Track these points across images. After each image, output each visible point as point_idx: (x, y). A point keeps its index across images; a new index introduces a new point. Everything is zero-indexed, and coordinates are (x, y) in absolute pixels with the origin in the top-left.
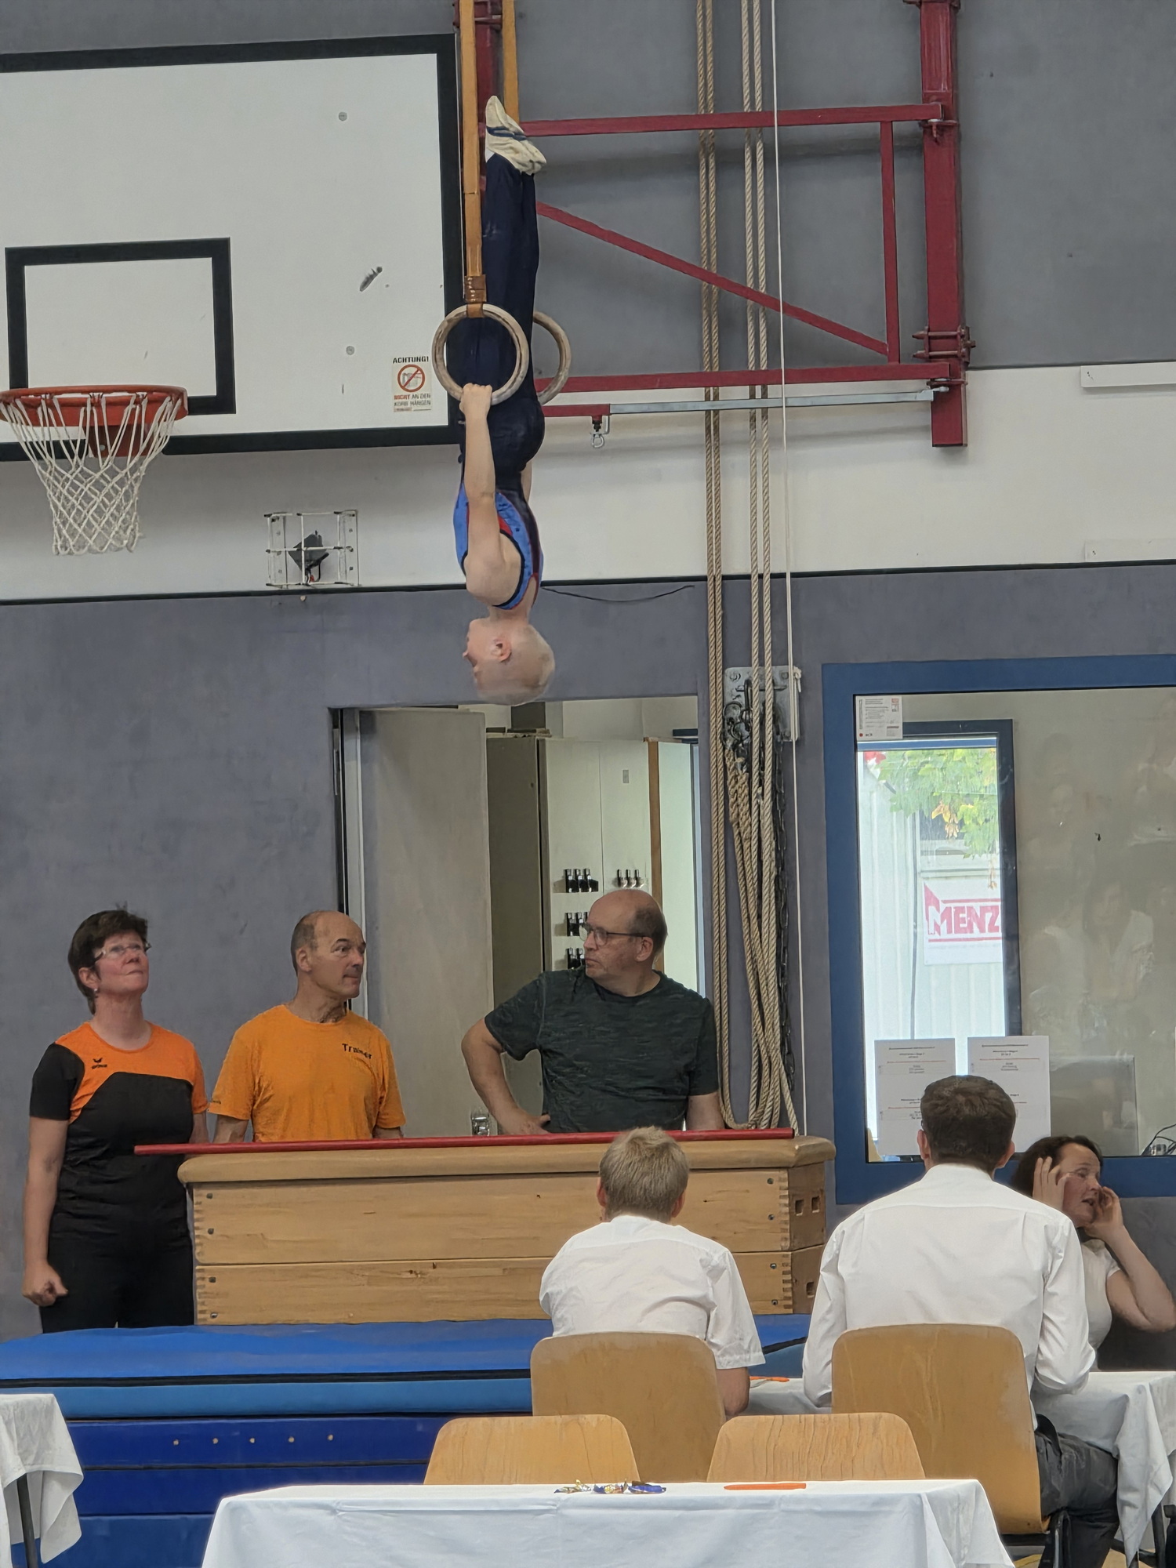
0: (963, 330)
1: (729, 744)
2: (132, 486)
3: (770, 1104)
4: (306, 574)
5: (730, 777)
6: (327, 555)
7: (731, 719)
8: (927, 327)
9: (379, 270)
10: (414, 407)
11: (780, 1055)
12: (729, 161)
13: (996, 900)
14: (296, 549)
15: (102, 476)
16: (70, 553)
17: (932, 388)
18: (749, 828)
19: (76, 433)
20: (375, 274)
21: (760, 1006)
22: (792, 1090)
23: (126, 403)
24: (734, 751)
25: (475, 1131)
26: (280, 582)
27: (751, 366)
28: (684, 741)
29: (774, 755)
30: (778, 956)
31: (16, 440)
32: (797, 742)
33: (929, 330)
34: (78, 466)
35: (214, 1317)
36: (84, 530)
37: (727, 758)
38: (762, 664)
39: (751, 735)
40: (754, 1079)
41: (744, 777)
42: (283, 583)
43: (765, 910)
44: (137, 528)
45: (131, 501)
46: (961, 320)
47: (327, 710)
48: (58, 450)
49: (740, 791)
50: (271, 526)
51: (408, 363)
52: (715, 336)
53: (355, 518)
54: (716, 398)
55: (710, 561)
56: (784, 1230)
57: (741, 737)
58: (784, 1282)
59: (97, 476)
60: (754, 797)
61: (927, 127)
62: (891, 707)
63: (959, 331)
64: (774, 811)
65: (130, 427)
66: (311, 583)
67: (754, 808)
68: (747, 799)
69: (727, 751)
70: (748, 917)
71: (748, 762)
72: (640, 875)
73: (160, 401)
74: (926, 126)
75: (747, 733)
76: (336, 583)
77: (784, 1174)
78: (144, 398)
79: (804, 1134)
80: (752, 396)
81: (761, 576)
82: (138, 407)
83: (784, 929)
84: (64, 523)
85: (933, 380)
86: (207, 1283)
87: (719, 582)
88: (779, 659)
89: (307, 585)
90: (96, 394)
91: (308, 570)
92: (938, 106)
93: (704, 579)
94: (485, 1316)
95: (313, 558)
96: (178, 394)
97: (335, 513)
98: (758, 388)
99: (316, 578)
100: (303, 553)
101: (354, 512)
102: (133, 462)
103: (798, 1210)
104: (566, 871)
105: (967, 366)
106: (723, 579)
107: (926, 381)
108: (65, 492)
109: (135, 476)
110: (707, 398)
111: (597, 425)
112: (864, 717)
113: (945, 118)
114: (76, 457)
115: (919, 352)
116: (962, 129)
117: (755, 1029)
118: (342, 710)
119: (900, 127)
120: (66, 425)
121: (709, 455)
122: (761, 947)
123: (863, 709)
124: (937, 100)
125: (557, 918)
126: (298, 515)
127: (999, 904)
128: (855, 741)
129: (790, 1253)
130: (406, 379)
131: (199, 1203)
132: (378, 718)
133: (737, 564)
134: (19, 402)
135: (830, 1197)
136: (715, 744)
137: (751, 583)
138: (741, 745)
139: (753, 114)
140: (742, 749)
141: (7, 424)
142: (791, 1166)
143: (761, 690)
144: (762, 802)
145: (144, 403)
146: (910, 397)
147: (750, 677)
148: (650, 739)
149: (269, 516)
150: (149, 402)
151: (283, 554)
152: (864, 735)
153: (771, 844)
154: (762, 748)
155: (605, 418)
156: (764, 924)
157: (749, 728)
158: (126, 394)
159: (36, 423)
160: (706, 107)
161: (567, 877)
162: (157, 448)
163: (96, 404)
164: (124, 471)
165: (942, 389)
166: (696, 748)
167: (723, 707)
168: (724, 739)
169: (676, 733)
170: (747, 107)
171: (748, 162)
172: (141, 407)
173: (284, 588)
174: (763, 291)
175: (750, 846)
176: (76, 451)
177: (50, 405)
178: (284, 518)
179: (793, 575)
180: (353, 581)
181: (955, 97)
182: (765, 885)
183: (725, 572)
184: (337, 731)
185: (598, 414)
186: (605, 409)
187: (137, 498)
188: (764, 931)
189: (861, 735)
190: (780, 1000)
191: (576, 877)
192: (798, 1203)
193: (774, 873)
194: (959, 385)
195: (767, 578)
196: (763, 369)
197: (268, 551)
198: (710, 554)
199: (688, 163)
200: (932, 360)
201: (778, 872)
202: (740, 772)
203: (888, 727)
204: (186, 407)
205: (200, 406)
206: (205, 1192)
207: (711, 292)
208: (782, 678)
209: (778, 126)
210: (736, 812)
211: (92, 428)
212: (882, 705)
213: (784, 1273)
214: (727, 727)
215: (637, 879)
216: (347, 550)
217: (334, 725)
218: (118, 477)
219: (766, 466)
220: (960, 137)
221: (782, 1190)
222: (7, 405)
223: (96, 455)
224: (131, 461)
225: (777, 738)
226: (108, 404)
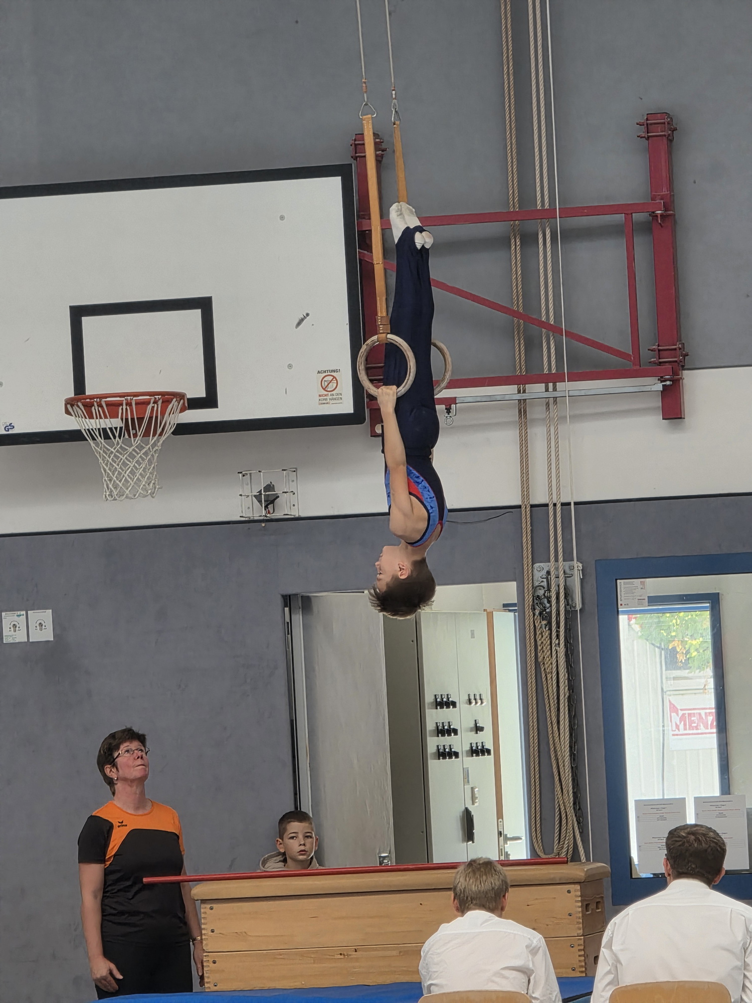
0: (680, 345)
1: (537, 612)
2: (153, 456)
3: (568, 843)
4: (265, 509)
5: (538, 633)
6: (278, 497)
7: (538, 596)
8: (657, 344)
9: (308, 315)
10: (332, 402)
11: (573, 811)
12: (529, 240)
13: (712, 709)
14: (258, 494)
15: (134, 450)
16: (115, 499)
17: (662, 382)
18: (551, 666)
19: (117, 423)
20: (305, 318)
21: (560, 779)
22: (581, 833)
23: (148, 403)
24: (540, 616)
25: (381, 863)
26: (249, 514)
27: (546, 371)
28: (510, 611)
29: (566, 619)
30: (571, 747)
31: (79, 428)
32: (580, 610)
33: (659, 346)
34: (118, 443)
35: (216, 986)
36: (123, 484)
37: (536, 622)
38: (557, 560)
39: (551, 606)
40: (557, 826)
41: (547, 634)
42: (251, 515)
43: (561, 718)
44: (157, 483)
45: (153, 465)
46: (679, 339)
47: (280, 597)
48: (105, 434)
49: (545, 642)
50: (242, 479)
51: (327, 374)
52: (523, 352)
53: (295, 473)
54: (524, 392)
55: (523, 496)
56: (578, 923)
57: (545, 607)
58: (580, 956)
59: (131, 450)
60: (553, 646)
61: (654, 216)
62: (640, 586)
63: (678, 346)
64: (567, 655)
66: (268, 515)
67: (554, 653)
68: (549, 647)
69: (536, 617)
70: (551, 723)
71: (550, 623)
72: (483, 697)
73: (169, 401)
75: (548, 605)
76: (284, 515)
77: (578, 887)
78: (159, 399)
79: (590, 861)
80: (547, 390)
81: (555, 505)
82: (156, 406)
83: (575, 730)
84: (110, 480)
85: (662, 377)
86: (211, 965)
87: (528, 508)
88: (568, 557)
89: (266, 516)
90: (129, 398)
91: (266, 507)
92: (661, 203)
93: (519, 507)
94: (388, 982)
95: (269, 499)
96: (180, 396)
97: (283, 470)
98: (551, 385)
99: (271, 512)
100: (263, 496)
101: (294, 470)
102: (153, 441)
103: (587, 910)
104: (435, 695)
105: (684, 368)
106: (531, 507)
107: (658, 378)
108: (110, 460)
109: (154, 449)
110: (519, 392)
111: (448, 410)
112: (623, 593)
113: (666, 210)
114: (117, 438)
115: (652, 360)
116: (677, 216)
117: (557, 794)
118: (290, 596)
119: (637, 217)
120: (110, 418)
121: (520, 431)
122: (560, 741)
123: (622, 588)
124: (662, 199)
125: (430, 726)
126: (260, 471)
127: (714, 711)
128: (618, 608)
129: (583, 937)
130: (326, 384)
131: (205, 913)
132: (313, 599)
133: (539, 497)
134: (80, 404)
135: (608, 901)
136: (528, 612)
137: (548, 509)
138: (544, 613)
139: (543, 210)
140: (545, 616)
141: (73, 418)
142: (583, 881)
143: (556, 577)
144: (558, 649)
145: (160, 403)
146: (649, 389)
147: (550, 569)
148: (488, 611)
149: (241, 473)
150: (163, 402)
151: (250, 497)
152: (623, 605)
153: (565, 675)
154: (558, 614)
155: (453, 406)
156: (561, 727)
157: (549, 602)
158: (148, 397)
159: (91, 417)
160: (514, 206)
161: (436, 699)
162: (169, 430)
163: (129, 404)
164: (148, 447)
165: (668, 383)
166: (517, 614)
167: (533, 588)
168: (534, 609)
169: (505, 605)
170: (540, 206)
172: (158, 405)
173: (252, 518)
174: (552, 323)
175: (552, 677)
176: (117, 435)
177: (100, 405)
178: (250, 474)
179: (576, 504)
180: (295, 513)
181: (672, 197)
182: (562, 701)
183: (531, 503)
184: (287, 609)
185: (449, 403)
186: (453, 400)
187: (156, 464)
188: (561, 731)
189: (621, 605)
190: (572, 775)
191: (442, 699)
192: (587, 905)
193: (567, 694)
194: (678, 380)
195: (559, 506)
196: (554, 372)
197: (241, 495)
198: (523, 491)
199: (503, 242)
200: (661, 364)
201: (570, 693)
202: (544, 630)
203: (639, 599)
204: (186, 405)
205: (195, 404)
206: (209, 906)
207: (519, 326)
208: (570, 569)
209: (559, 218)
210: (542, 656)
211: (127, 419)
212: (634, 586)
213: (579, 950)
214: (536, 601)
215: (481, 699)
216: (292, 494)
217: (286, 606)
218: (144, 450)
219: (557, 434)
220: (675, 222)
221: (577, 896)
222: (72, 406)
223: (130, 436)
224: (152, 440)
225: (568, 607)
226: (137, 404)
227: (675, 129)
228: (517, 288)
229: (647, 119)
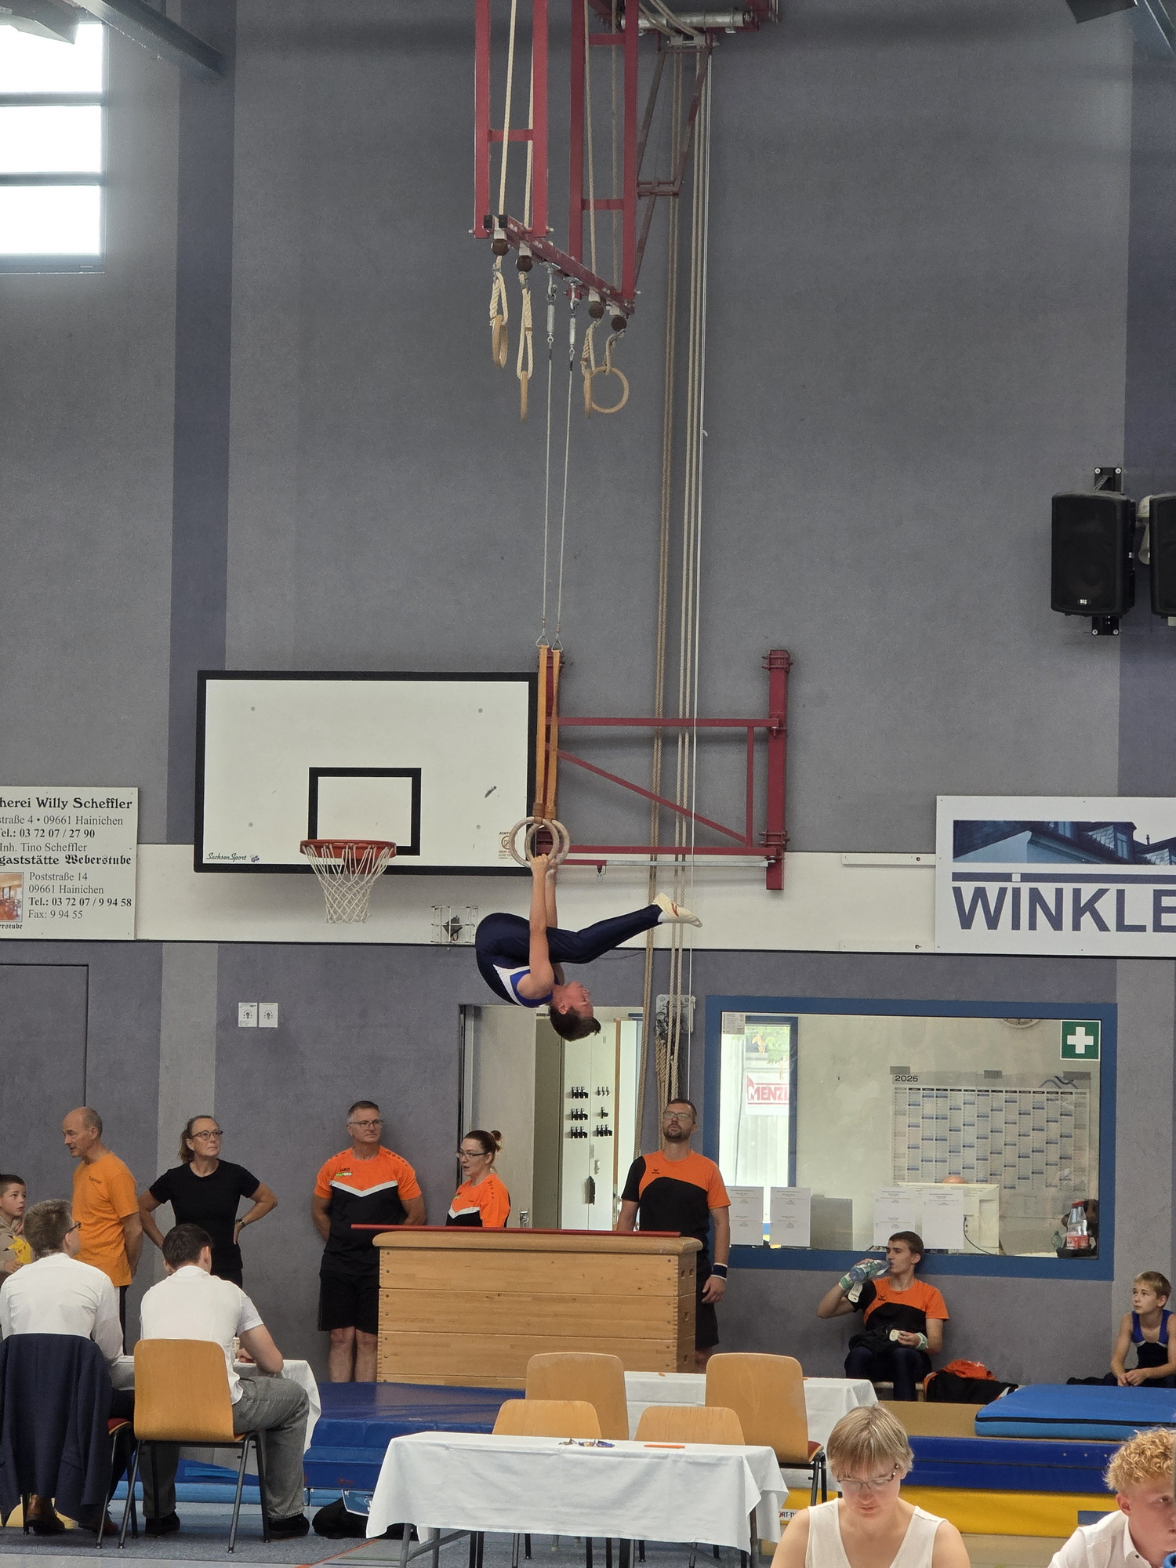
0: (784, 832)
1: (657, 1033)
2: (366, 890)
4: (451, 937)
5: (656, 1050)
6: (461, 928)
7: (659, 1020)
8: (766, 830)
9: (495, 788)
10: (509, 857)
12: (669, 742)
14: (448, 924)
15: (352, 885)
16: (334, 922)
17: (767, 860)
19: (340, 861)
20: (493, 790)
23: (367, 848)
24: (659, 1036)
26: (437, 940)
28: (634, 1019)
29: (680, 1040)
31: (310, 864)
32: (691, 1034)
33: (767, 832)
34: (340, 879)
36: (341, 911)
37: (655, 1041)
38: (675, 992)
39: (668, 1029)
41: (664, 1050)
42: (439, 941)
44: (368, 911)
45: (366, 897)
46: (784, 827)
47: (457, 1006)
48: (330, 869)
49: (661, 1055)
50: (435, 912)
51: (506, 835)
52: (658, 829)
53: (476, 910)
54: (656, 860)
56: (674, 1286)
57: (664, 1030)
58: (674, 1312)
59: (349, 884)
60: (668, 1060)
62: (740, 1019)
63: (782, 833)
64: (679, 1068)
65: (367, 859)
66: (453, 942)
67: (668, 1066)
68: (665, 1061)
69: (655, 1037)
71: (666, 1043)
72: (609, 1090)
73: (383, 848)
74: (770, 730)
75: (666, 1028)
77: (677, 1258)
78: (375, 847)
80: (677, 860)
81: (677, 950)
82: (371, 851)
84: (332, 907)
85: (768, 856)
88: (685, 991)
89: (451, 942)
90: (351, 844)
91: (452, 935)
92: (776, 720)
95: (454, 929)
96: (391, 845)
97: (467, 907)
98: (680, 856)
99: (455, 939)
100: (450, 927)
101: (476, 907)
104: (573, 1087)
105: (785, 850)
106: (655, 950)
107: (765, 856)
108: (333, 891)
109: (369, 884)
110: (651, 860)
111: (600, 870)
112: (725, 1023)
113: (780, 727)
114: (339, 874)
115: (762, 842)
116: (788, 732)
118: (465, 1006)
119: (758, 730)
120: (336, 857)
121: (650, 889)
123: (726, 1018)
124: (778, 717)
125: (567, 1111)
126: (449, 907)
128: (721, 1034)
129: (677, 1298)
130: (506, 842)
132: (483, 1010)
137: (671, 953)
138: (663, 1033)
139: (684, 719)
141: (306, 856)
142: (677, 1253)
143: (674, 1007)
144: (672, 1063)
145: (375, 849)
146: (756, 864)
147: (670, 1000)
148: (617, 1020)
149: (434, 907)
150: (377, 849)
151: (440, 926)
153: (676, 1085)
154: (674, 1035)
155: (604, 867)
157: (667, 1026)
158: (366, 844)
159: (320, 856)
160: (659, 714)
161: (573, 1090)
162: (381, 871)
164: (363, 883)
165: (773, 861)
167: (655, 1014)
168: (655, 1030)
170: (681, 716)
171: (680, 743)
172: (373, 851)
173: (439, 943)
174: (684, 807)
175: (666, 1085)
177: (328, 848)
178: (441, 908)
179: (694, 950)
181: (785, 716)
183: (655, 946)
184: (462, 1016)
185: (600, 865)
186: (604, 863)
187: (369, 897)
191: (578, 1091)
194: (781, 859)
195: (680, 951)
196: (683, 846)
197: (432, 925)
199: (649, 742)
200: (768, 846)
202: (662, 1047)
203: (737, 1029)
204: (396, 852)
205: (402, 851)
207: (656, 805)
208: (686, 1001)
209: (696, 726)
210: (659, 1066)
211: (348, 860)
212: (733, 1017)
213: (674, 1308)
214: (657, 1025)
215: (607, 1092)
217: (461, 1013)
218: (360, 885)
219: (683, 894)
220: (787, 736)
221: (675, 1265)
222: (306, 847)
223: (349, 873)
224: (367, 877)
225: (682, 1031)
226: (357, 848)
227: (792, 664)
228: (656, 779)
229: (770, 654)
